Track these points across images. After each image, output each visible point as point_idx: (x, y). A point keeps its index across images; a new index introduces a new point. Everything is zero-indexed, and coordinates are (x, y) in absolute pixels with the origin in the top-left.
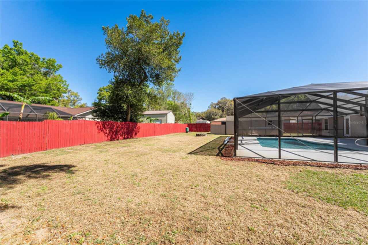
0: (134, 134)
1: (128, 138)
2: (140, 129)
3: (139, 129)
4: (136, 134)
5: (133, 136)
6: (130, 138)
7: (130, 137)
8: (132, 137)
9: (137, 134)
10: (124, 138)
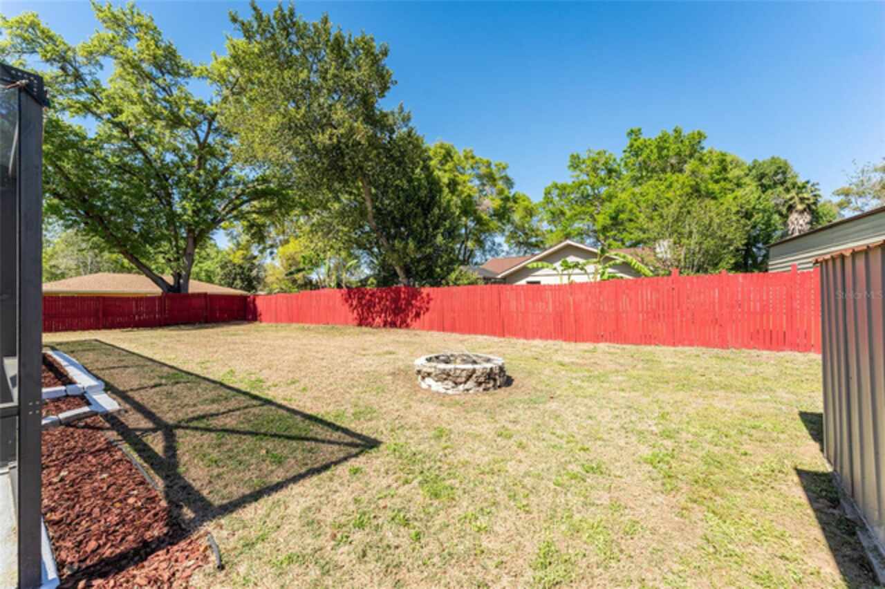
0: (411, 315)
1: (393, 325)
2: (432, 303)
3: (428, 303)
4: (418, 315)
5: (409, 320)
6: (400, 327)
7: (398, 323)
8: (404, 324)
9: (422, 316)
10: (385, 324)
